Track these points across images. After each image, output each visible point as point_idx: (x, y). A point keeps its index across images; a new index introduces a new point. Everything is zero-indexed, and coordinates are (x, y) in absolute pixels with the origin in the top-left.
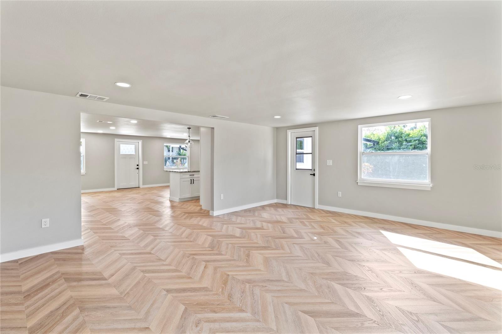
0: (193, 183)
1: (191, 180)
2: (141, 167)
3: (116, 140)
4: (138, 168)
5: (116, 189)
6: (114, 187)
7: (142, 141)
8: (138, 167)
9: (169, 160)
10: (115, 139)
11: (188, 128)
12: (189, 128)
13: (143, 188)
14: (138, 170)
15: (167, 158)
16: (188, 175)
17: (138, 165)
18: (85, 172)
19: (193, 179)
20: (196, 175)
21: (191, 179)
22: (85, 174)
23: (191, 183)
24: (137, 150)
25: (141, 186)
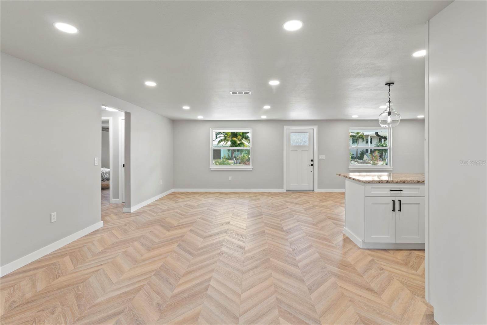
0: (400, 210)
1: (394, 201)
2: (316, 163)
3: (286, 127)
4: (312, 165)
5: (284, 190)
6: (282, 187)
7: (317, 126)
8: (312, 163)
9: (367, 154)
10: (284, 126)
11: (386, 84)
12: (389, 84)
13: (318, 193)
14: (312, 167)
15: (365, 151)
16: (385, 191)
17: (312, 161)
18: (253, 168)
19: (400, 201)
20: (408, 191)
21: (394, 199)
22: (252, 170)
23: (394, 210)
24: (310, 139)
25: (317, 190)
